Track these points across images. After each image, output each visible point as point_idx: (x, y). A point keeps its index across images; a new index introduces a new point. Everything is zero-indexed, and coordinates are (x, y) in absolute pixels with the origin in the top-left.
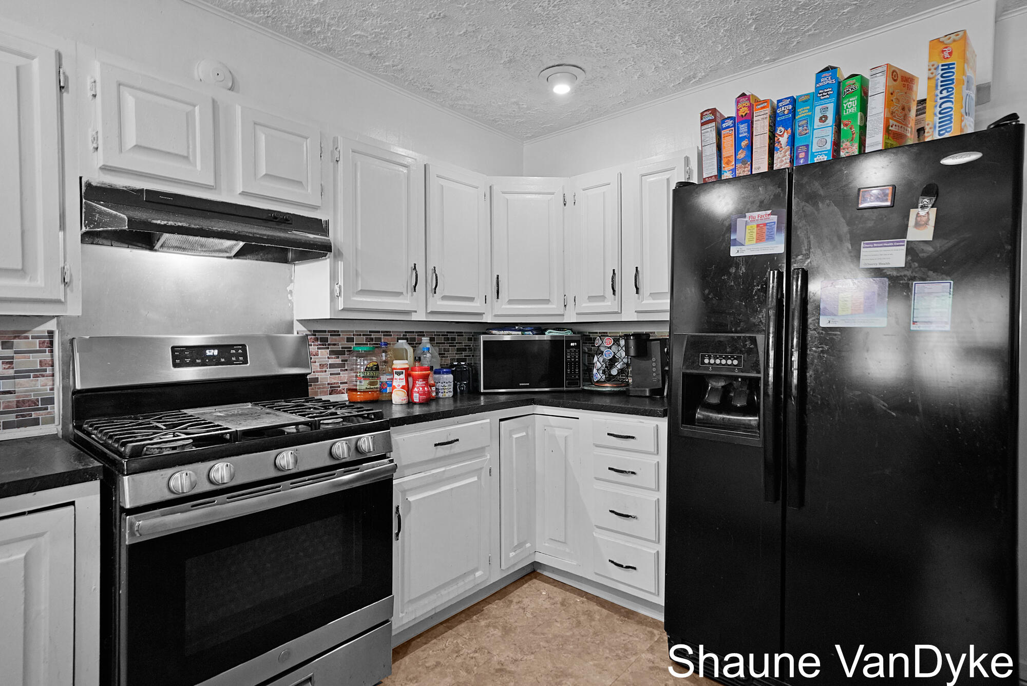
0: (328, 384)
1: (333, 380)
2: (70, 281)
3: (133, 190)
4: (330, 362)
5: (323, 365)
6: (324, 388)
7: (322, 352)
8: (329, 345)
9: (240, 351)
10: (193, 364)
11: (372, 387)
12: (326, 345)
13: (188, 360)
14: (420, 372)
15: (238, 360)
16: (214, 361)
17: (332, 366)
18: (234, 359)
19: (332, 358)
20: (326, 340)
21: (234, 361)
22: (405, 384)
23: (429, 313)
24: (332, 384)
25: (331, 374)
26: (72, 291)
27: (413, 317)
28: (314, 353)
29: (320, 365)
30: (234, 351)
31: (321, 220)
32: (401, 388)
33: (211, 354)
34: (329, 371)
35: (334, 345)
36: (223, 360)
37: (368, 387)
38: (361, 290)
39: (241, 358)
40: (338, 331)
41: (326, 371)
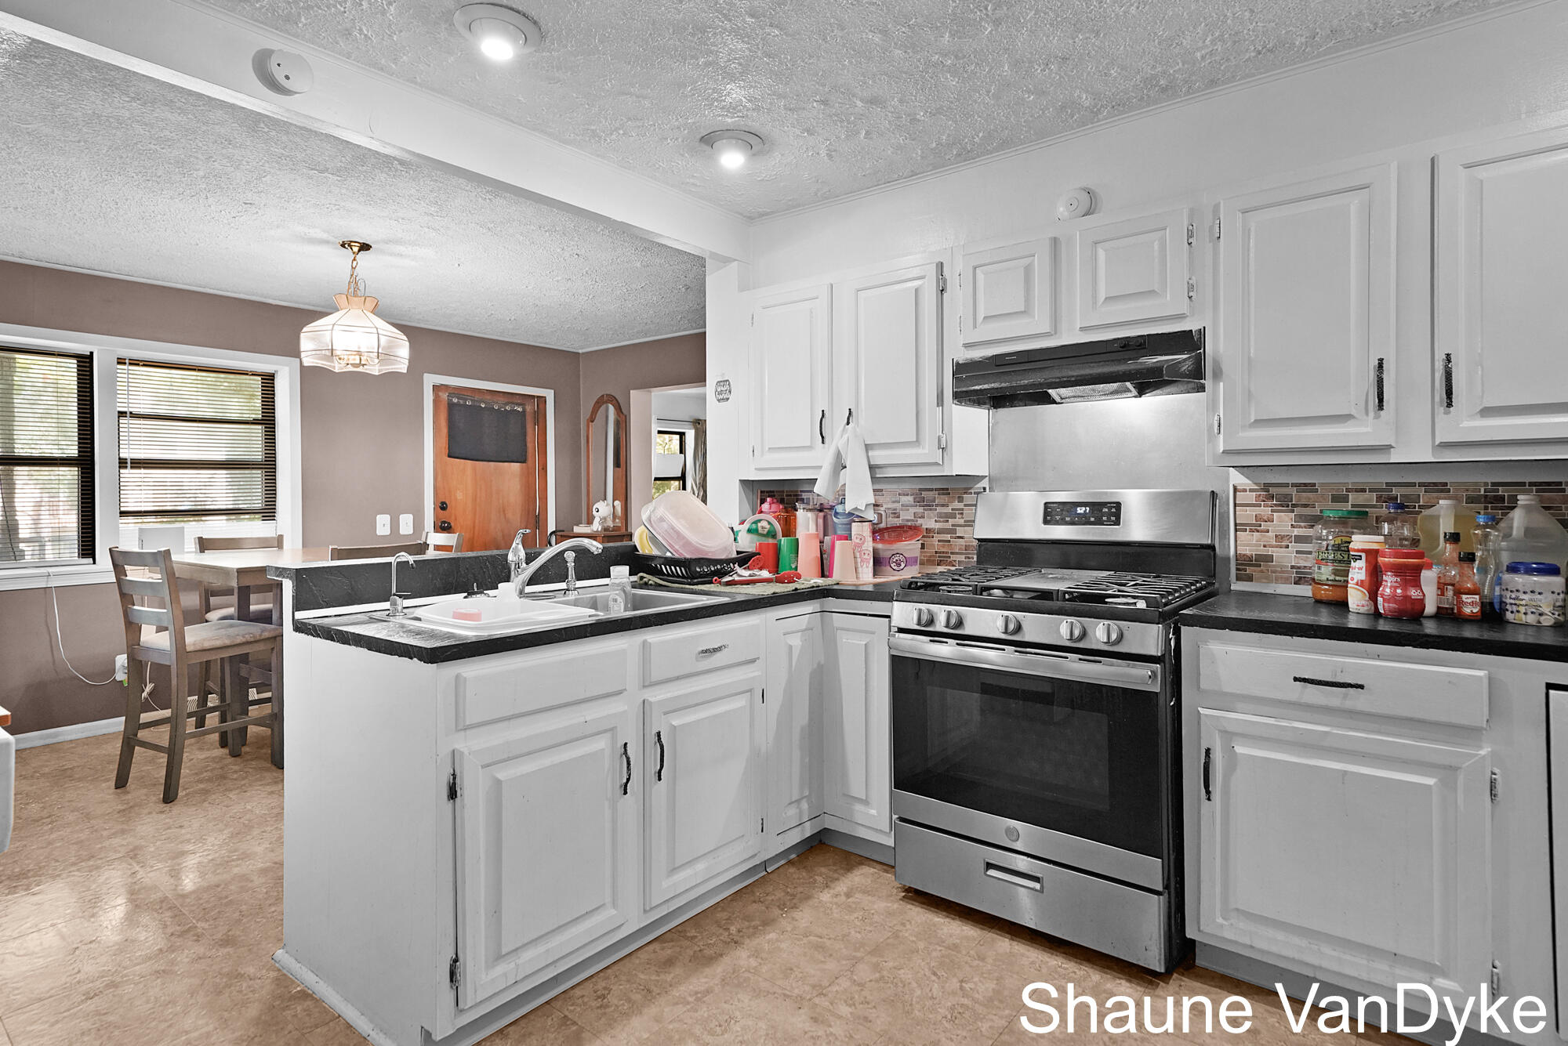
0: (1292, 567)
1: (1301, 561)
2: (946, 446)
3: (987, 359)
4: (1295, 533)
5: (1283, 537)
6: (1283, 572)
7: (1280, 517)
8: (1294, 506)
9: (1113, 510)
10: (1063, 522)
11: (1337, 578)
12: (1288, 506)
13: (1058, 518)
14: (1392, 560)
15: (1109, 520)
16: (1084, 521)
17: (1299, 539)
18: (1105, 518)
19: (1300, 527)
20: (1288, 497)
21: (1105, 521)
22: (1363, 578)
23: (1438, 445)
24: (1299, 568)
25: (1297, 552)
26: (947, 454)
27: (1392, 456)
28: (1265, 518)
29: (1276, 536)
30: (1107, 510)
31: (1191, 331)
32: (1357, 584)
33: (1082, 512)
34: (1294, 547)
35: (1306, 506)
36: (1092, 519)
37: (1330, 578)
38: (1256, 421)
39: (1113, 518)
40: (1314, 485)
41: (1287, 547)
